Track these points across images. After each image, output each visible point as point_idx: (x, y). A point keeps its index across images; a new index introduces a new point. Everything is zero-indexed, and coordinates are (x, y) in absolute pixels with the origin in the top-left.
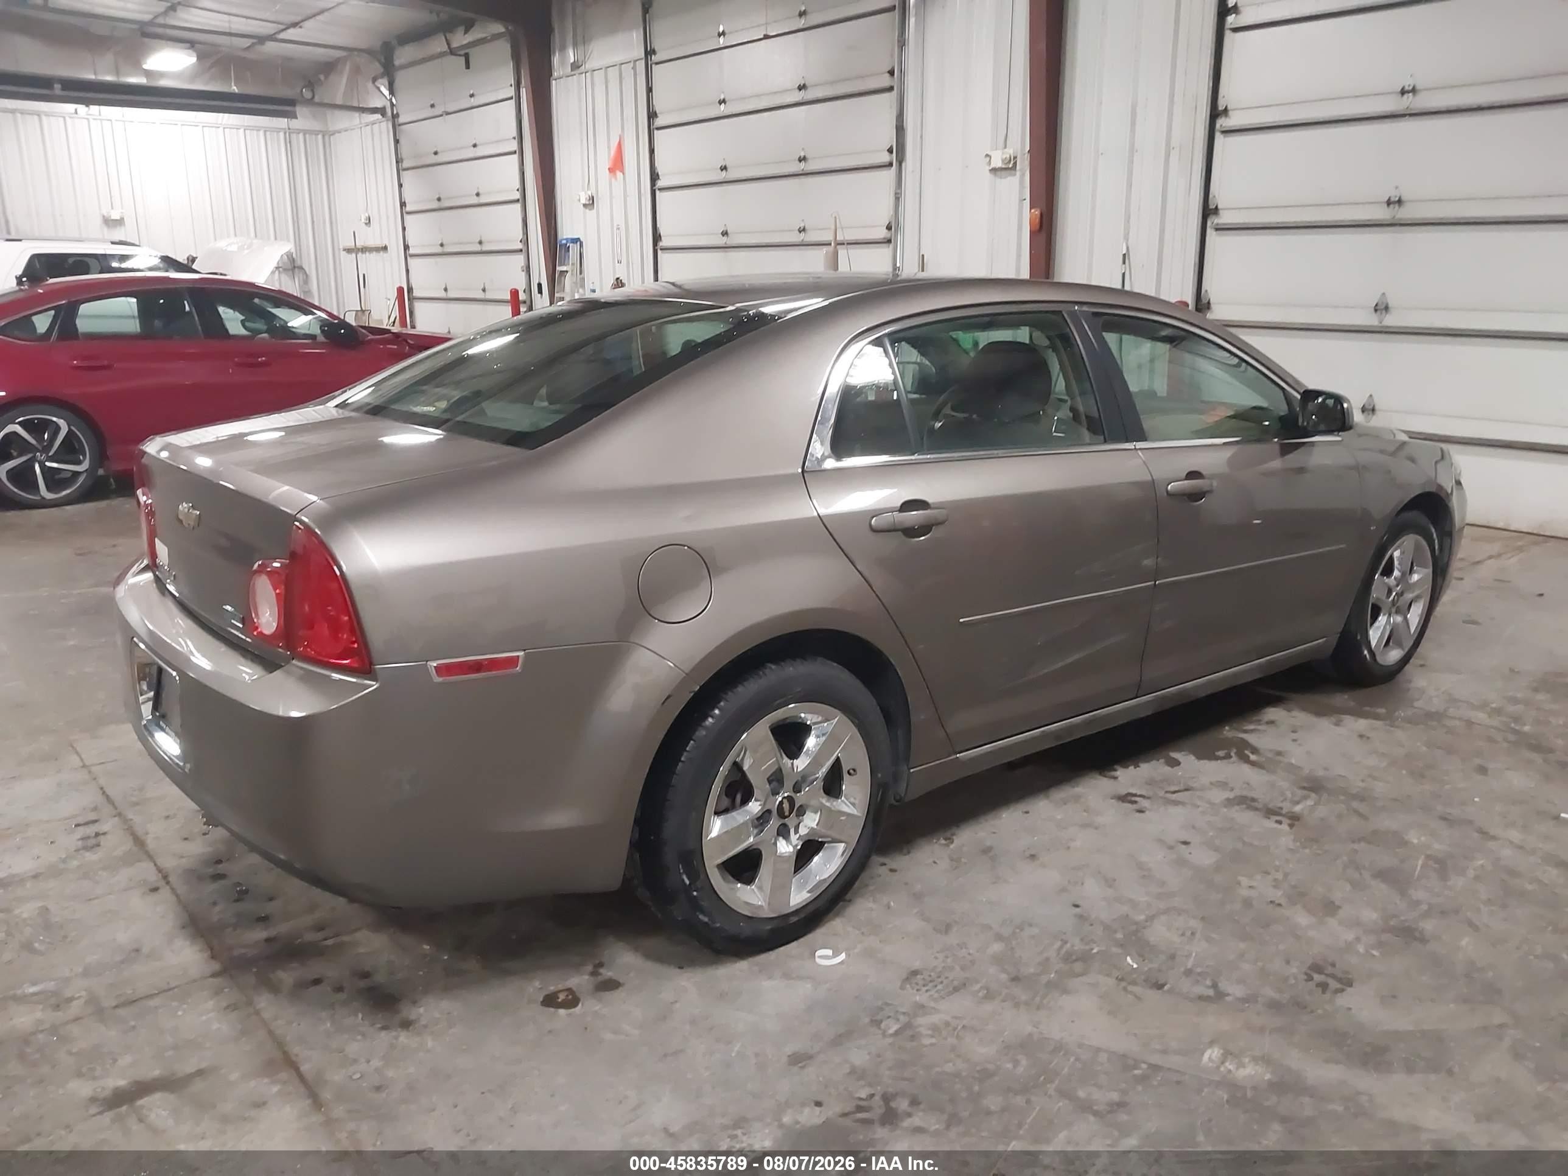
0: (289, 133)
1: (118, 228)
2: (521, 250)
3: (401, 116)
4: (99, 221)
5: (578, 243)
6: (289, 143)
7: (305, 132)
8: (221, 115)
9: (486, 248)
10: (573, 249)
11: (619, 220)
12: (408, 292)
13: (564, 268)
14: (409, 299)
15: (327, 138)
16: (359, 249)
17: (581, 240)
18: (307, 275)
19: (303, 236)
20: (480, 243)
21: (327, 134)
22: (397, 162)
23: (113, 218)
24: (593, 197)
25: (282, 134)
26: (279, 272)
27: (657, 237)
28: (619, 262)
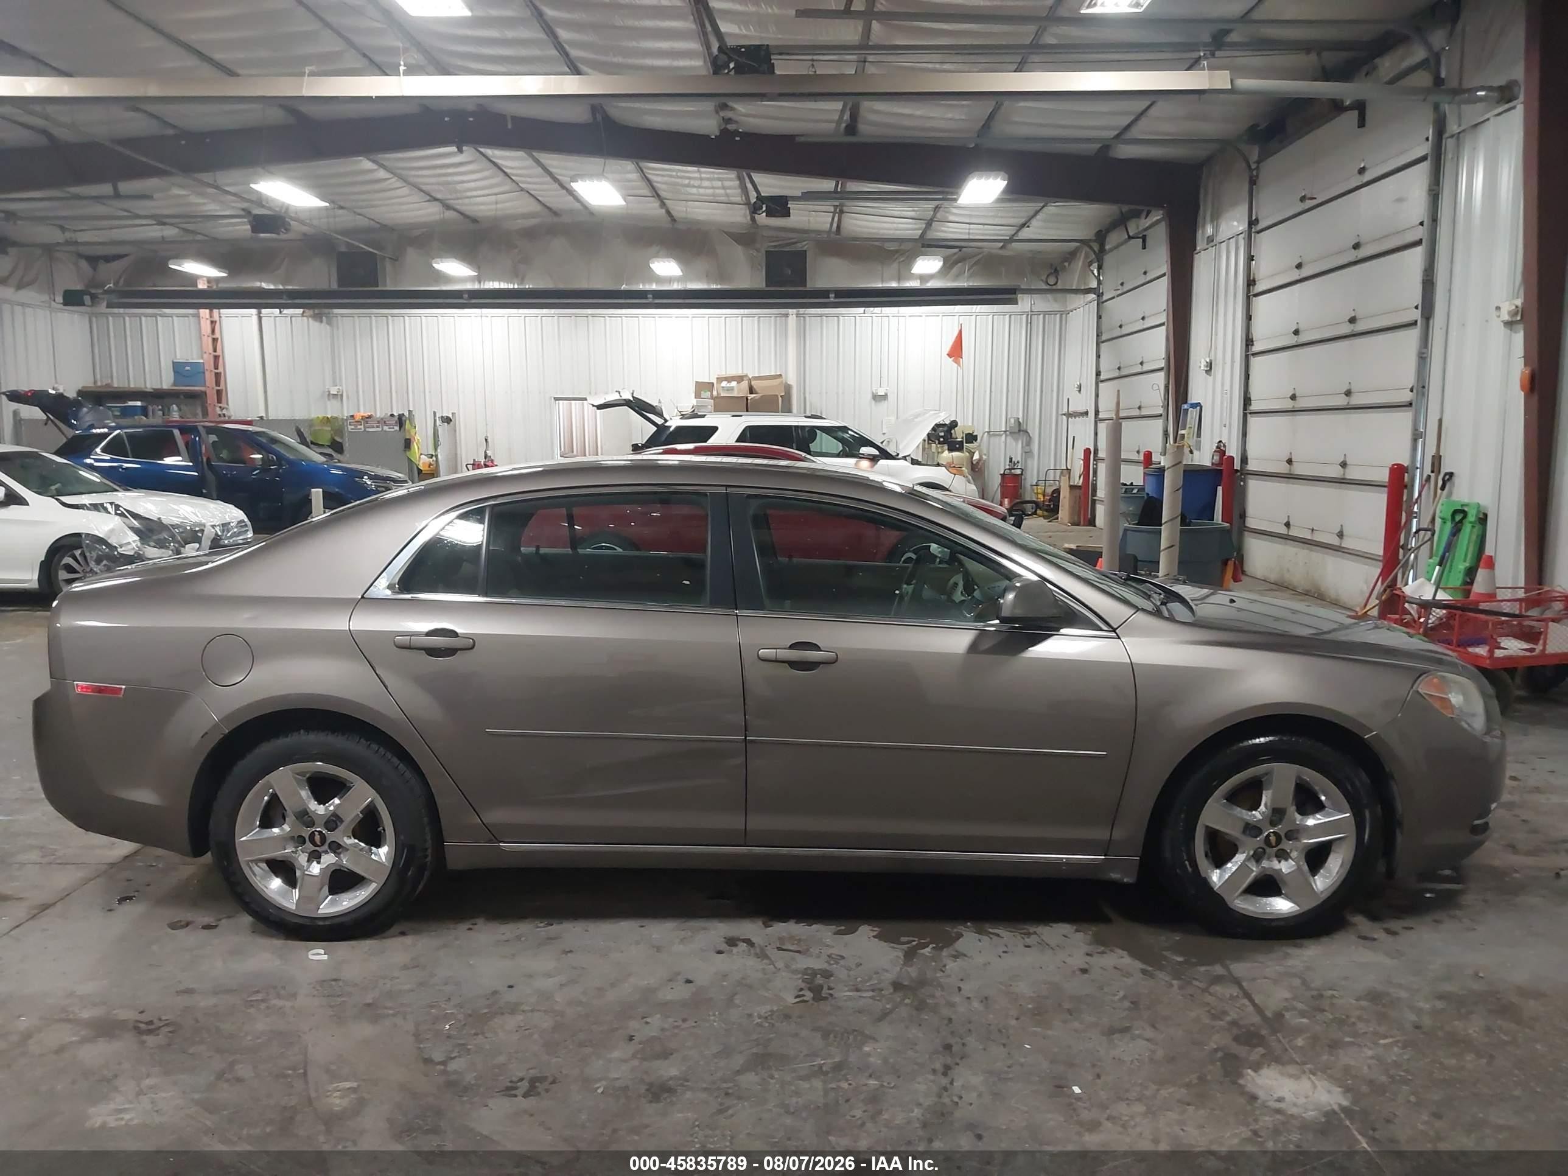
0: (1031, 315)
1: (883, 402)
2: (1161, 415)
3: (1105, 294)
4: (870, 396)
5: (1198, 408)
6: (1030, 323)
7: (1045, 313)
8: (975, 306)
9: (1144, 412)
10: (1192, 414)
11: (1227, 387)
12: (1094, 453)
13: (1183, 432)
14: (1094, 460)
15: (1064, 316)
16: (1071, 414)
17: (1202, 404)
18: (1030, 437)
19: (1031, 403)
20: (1140, 408)
21: (1064, 313)
22: (1098, 336)
23: (879, 394)
24: (1211, 364)
25: (1024, 317)
26: (1006, 436)
27: (1247, 401)
28: (1225, 427)
